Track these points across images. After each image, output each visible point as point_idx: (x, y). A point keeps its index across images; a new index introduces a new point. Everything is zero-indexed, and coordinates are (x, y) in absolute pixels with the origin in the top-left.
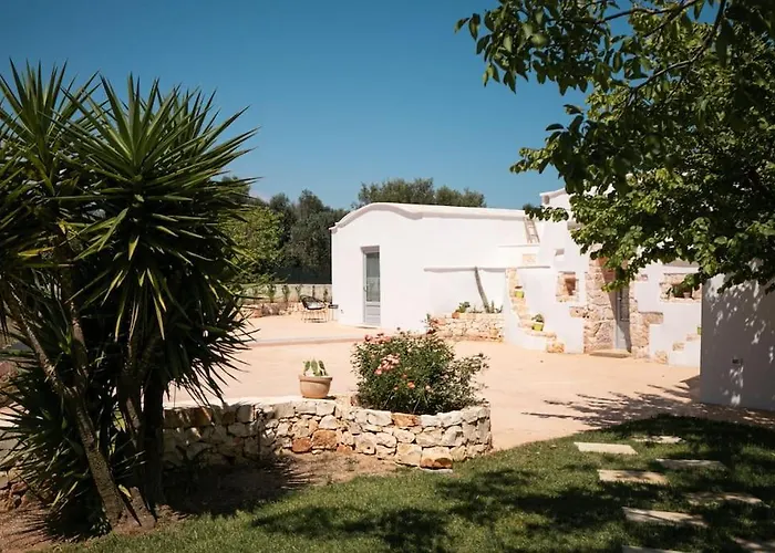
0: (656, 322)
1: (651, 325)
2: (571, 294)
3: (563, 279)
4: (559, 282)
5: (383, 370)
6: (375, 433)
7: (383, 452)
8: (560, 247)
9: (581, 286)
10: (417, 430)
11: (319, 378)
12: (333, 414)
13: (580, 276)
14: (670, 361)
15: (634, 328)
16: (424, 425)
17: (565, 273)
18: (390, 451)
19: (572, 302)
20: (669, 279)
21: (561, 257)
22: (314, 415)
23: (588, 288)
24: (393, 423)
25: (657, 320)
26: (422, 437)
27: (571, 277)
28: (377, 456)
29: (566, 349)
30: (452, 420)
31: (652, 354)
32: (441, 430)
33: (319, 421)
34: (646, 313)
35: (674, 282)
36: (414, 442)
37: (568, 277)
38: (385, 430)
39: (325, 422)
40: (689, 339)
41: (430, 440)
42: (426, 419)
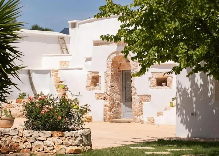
0: (147, 100)
1: (144, 103)
2: (95, 85)
3: (90, 76)
4: (88, 78)
5: (45, 112)
6: (43, 141)
7: (47, 149)
8: (89, 56)
9: (102, 80)
10: (64, 138)
11: (9, 118)
12: (18, 135)
13: (101, 74)
14: (156, 123)
15: (134, 105)
16: (66, 135)
17: (93, 72)
18: (51, 148)
19: (97, 90)
20: (154, 75)
21: (89, 63)
22: (9, 135)
23: (106, 82)
24: (52, 136)
25: (147, 99)
26: (66, 141)
27: (96, 75)
28: (44, 151)
29: (93, 119)
30: (79, 134)
31: (145, 120)
32: (74, 138)
33: (11, 138)
34: (141, 96)
35: (157, 77)
36: (62, 144)
37: (94, 75)
38: (47, 139)
39: (14, 138)
40: (166, 109)
41: (69, 143)
42: (67, 133)
